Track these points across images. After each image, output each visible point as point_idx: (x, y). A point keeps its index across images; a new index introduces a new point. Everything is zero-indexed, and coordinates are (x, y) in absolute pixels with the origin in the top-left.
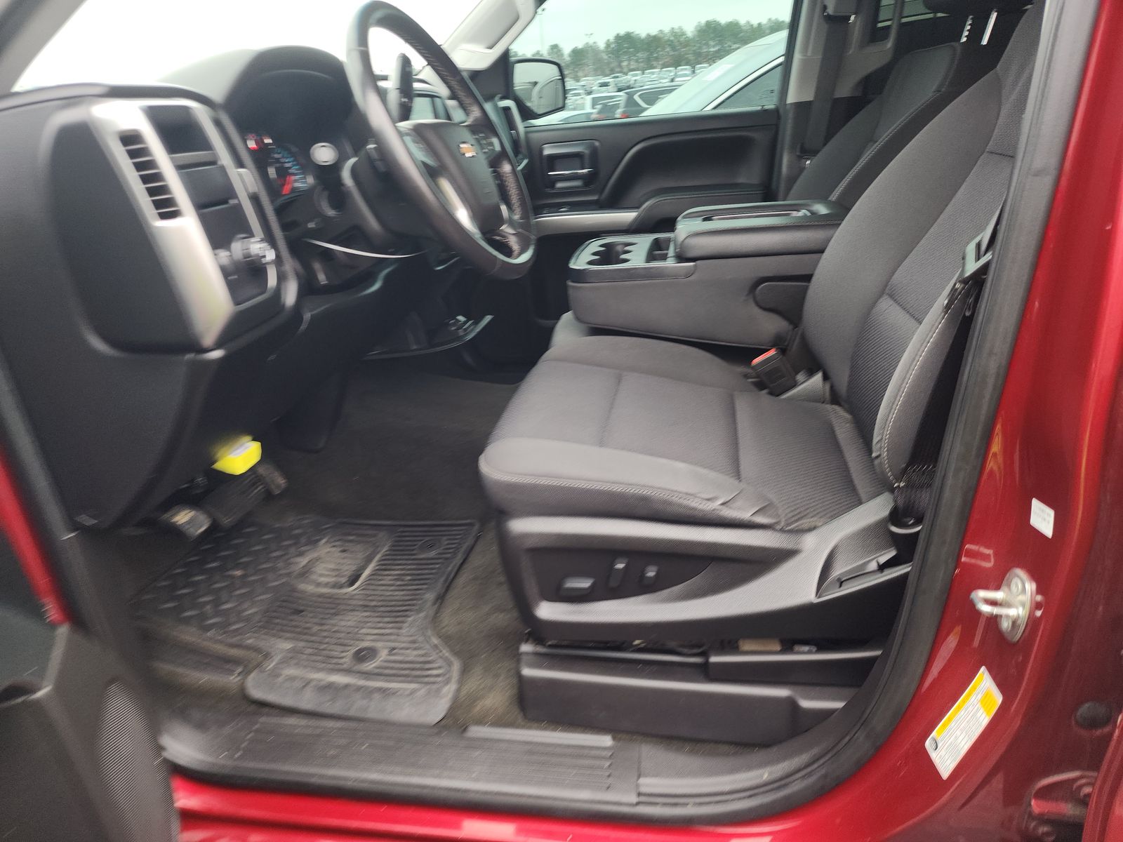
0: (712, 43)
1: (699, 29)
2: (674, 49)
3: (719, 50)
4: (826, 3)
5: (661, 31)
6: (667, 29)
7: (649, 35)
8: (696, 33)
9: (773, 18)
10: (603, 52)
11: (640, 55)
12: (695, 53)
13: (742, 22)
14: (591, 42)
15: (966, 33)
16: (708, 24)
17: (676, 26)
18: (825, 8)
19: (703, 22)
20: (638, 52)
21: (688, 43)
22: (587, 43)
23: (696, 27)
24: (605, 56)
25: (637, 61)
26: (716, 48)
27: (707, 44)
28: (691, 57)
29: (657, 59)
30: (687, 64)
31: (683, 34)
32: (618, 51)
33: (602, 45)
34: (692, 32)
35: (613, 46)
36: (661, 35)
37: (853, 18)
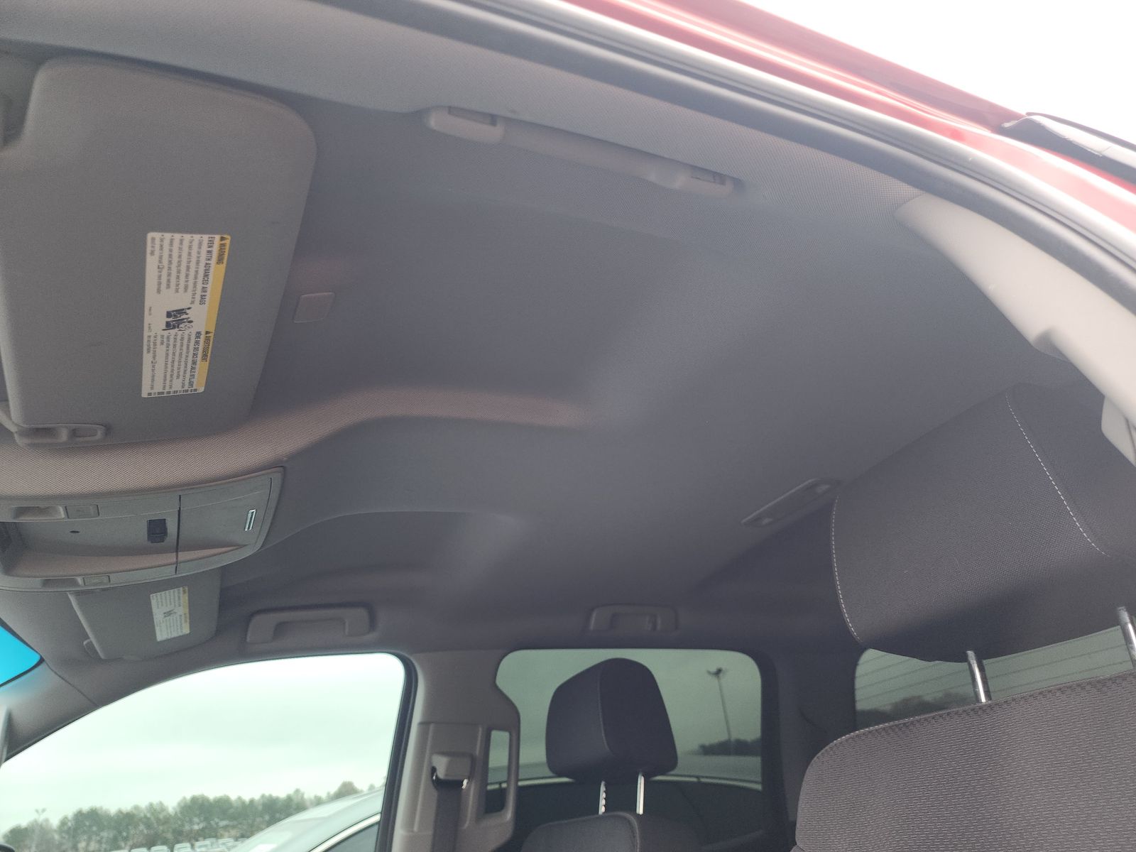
0: (196, 820)
1: (182, 804)
2: (149, 826)
3: (203, 828)
4: (434, 765)
5: (136, 808)
6: (143, 804)
7: (120, 812)
8: (178, 810)
9: (267, 794)
10: (55, 831)
11: (105, 834)
12: (174, 831)
13: (233, 797)
14: (41, 818)
15: (603, 802)
16: (194, 800)
17: (155, 801)
18: (434, 770)
19: (189, 797)
20: (103, 830)
21: (167, 820)
22: (36, 821)
23: (179, 804)
24: (57, 837)
25: (100, 842)
26: (201, 826)
27: (191, 822)
28: (170, 836)
29: (126, 839)
30: (163, 844)
31: (163, 809)
32: (75, 830)
33: (55, 822)
34: (174, 808)
35: (70, 824)
36: (135, 812)
37: (465, 782)
